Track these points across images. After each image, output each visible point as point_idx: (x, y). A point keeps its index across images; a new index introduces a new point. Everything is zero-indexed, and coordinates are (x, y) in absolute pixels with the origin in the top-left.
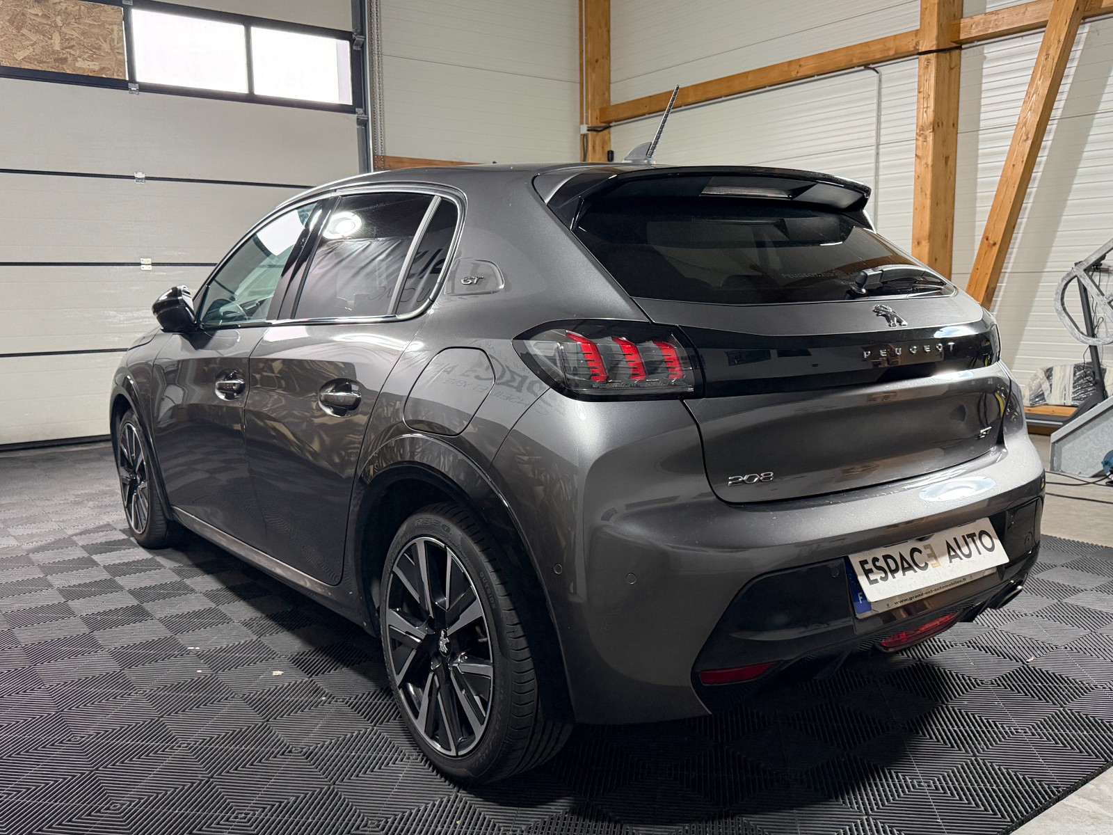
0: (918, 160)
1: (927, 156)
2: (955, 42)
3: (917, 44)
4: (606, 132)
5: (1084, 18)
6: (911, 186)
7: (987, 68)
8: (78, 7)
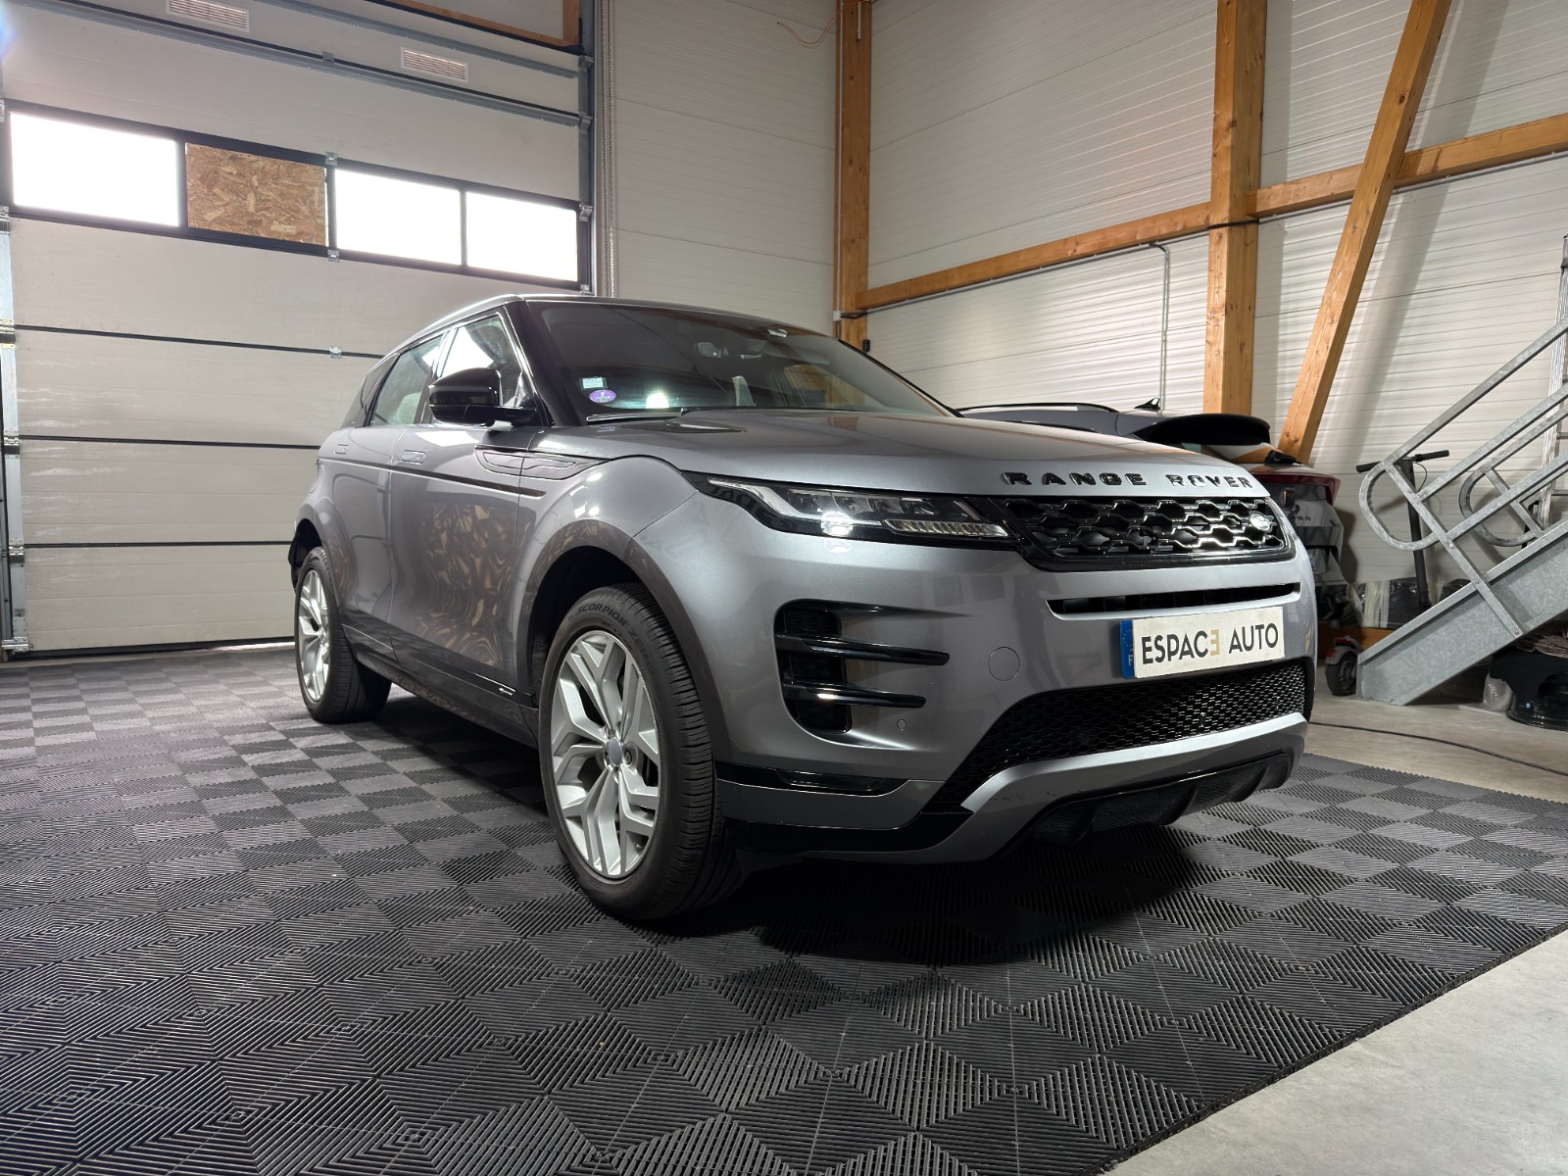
0: (1209, 346)
1: (1220, 342)
2: (1251, 215)
3: (1208, 218)
4: (862, 319)
5: (1397, 187)
7: (1289, 244)
8: (276, 166)
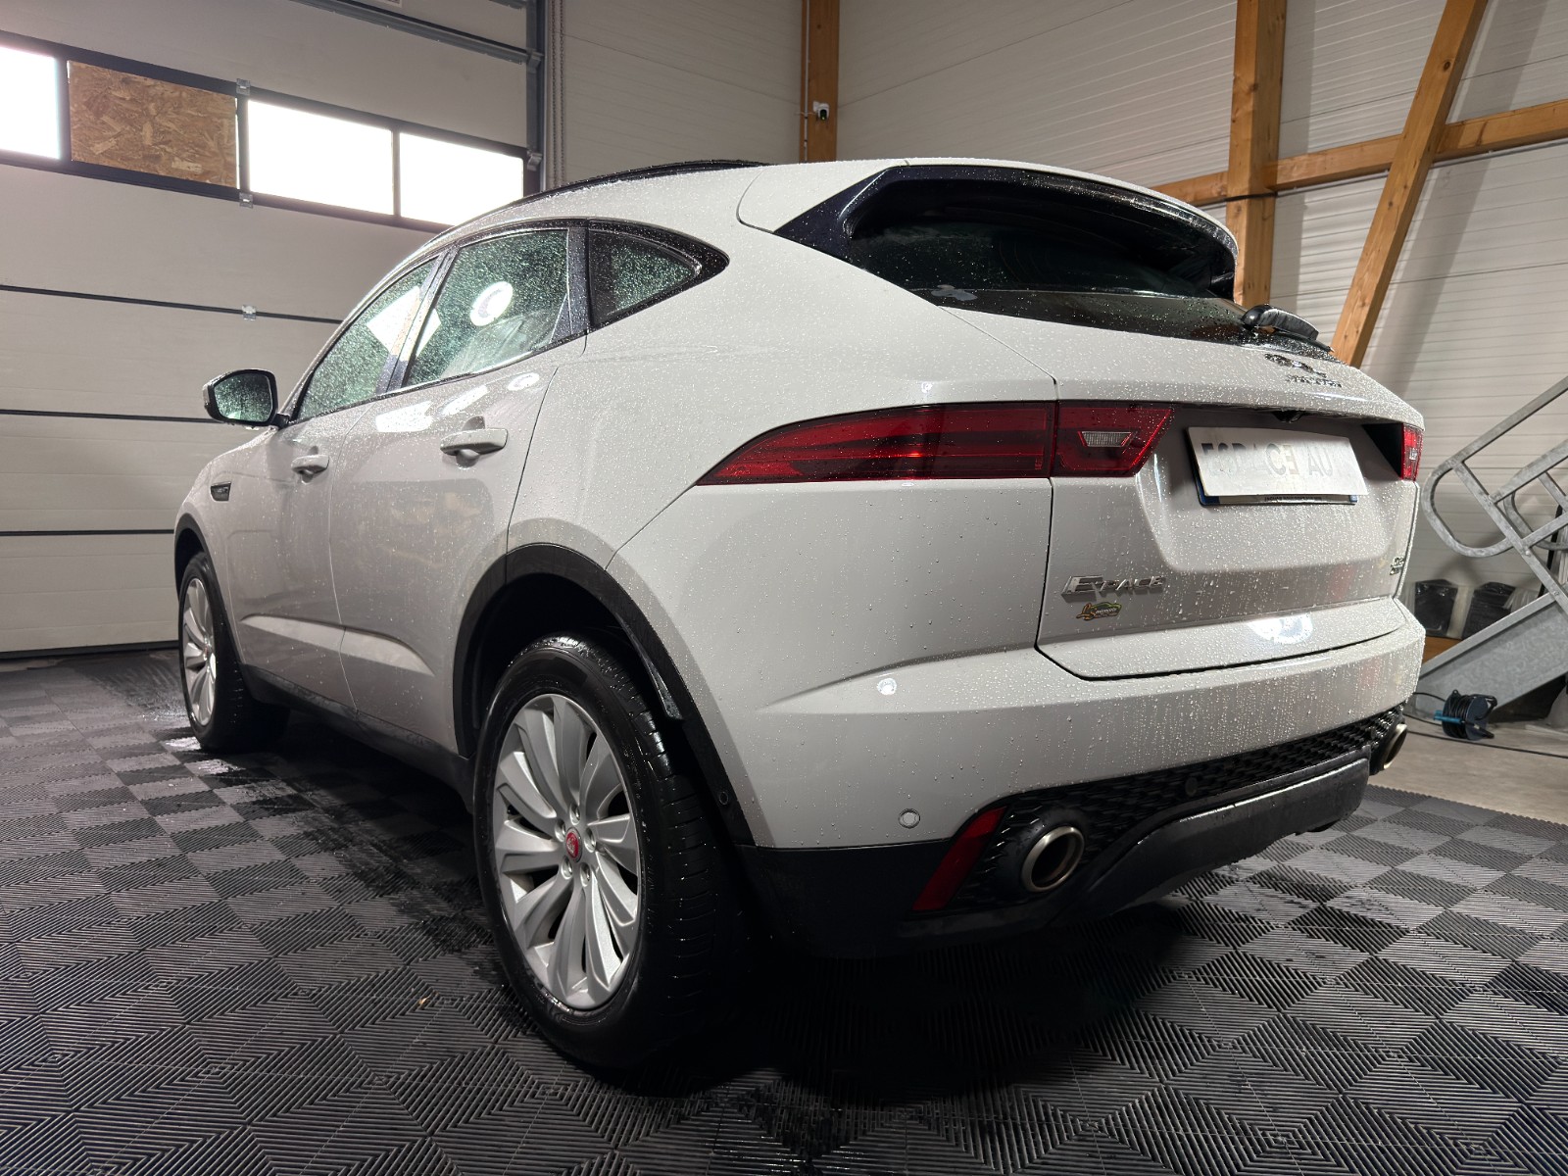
2: (1269, 188)
3: (1224, 188)
5: (1434, 162)
7: (1308, 220)
8: (177, 94)
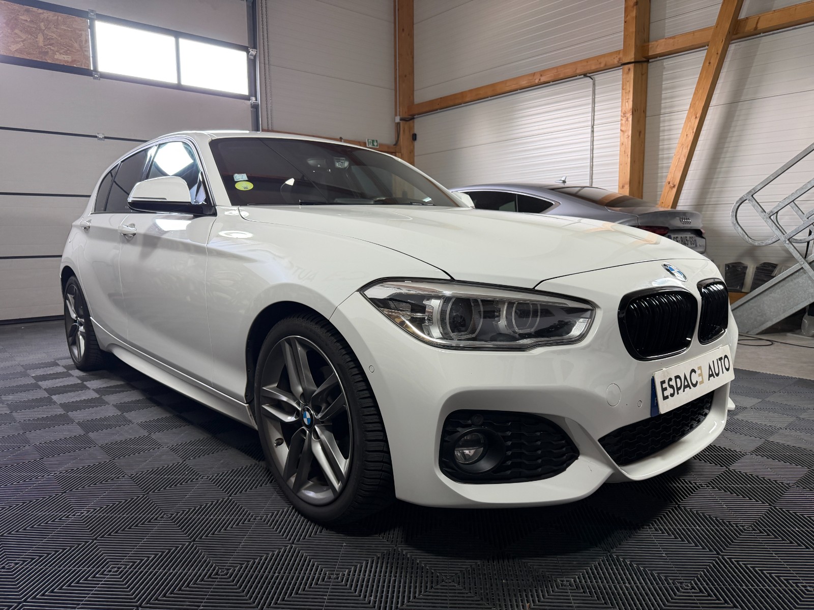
0: (622, 133)
1: (629, 130)
2: (645, 57)
3: (620, 59)
4: (411, 121)
5: (732, 40)
6: (617, 150)
7: (666, 74)
8: (56, 17)
